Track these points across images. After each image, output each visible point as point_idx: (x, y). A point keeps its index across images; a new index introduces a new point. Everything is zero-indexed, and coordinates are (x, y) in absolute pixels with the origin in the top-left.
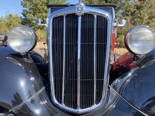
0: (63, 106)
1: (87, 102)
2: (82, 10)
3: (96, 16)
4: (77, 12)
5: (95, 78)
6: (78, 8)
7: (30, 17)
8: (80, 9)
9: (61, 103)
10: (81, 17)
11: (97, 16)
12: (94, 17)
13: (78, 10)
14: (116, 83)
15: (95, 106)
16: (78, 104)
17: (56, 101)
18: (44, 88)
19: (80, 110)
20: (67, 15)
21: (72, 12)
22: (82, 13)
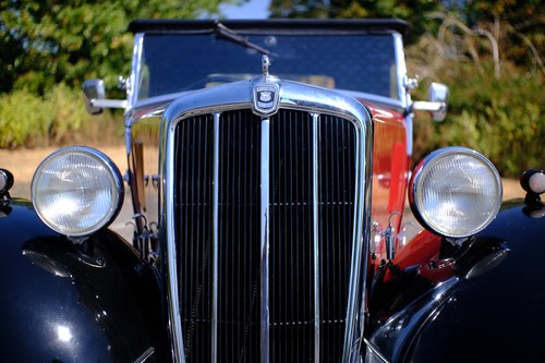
2: (272, 100)
3: (316, 116)
4: (258, 107)
5: (317, 316)
6: (259, 95)
7: (18, 27)
8: (265, 96)
10: (268, 121)
11: (322, 116)
12: (311, 118)
13: (259, 100)
14: (388, 333)
20: (224, 115)
21: (239, 103)
22: (274, 108)
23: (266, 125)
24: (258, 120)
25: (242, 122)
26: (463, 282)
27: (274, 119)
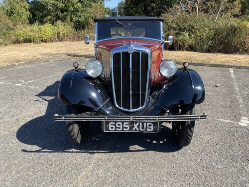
0: (122, 108)
1: (136, 105)
4: (129, 52)
5: (140, 91)
8: (131, 49)
9: (120, 107)
11: (142, 53)
12: (140, 53)
13: (129, 50)
15: (140, 108)
16: (131, 107)
17: (117, 106)
18: (109, 99)
19: (132, 110)
20: (123, 53)
21: (126, 51)
23: (131, 55)
24: (129, 54)
26: (169, 85)
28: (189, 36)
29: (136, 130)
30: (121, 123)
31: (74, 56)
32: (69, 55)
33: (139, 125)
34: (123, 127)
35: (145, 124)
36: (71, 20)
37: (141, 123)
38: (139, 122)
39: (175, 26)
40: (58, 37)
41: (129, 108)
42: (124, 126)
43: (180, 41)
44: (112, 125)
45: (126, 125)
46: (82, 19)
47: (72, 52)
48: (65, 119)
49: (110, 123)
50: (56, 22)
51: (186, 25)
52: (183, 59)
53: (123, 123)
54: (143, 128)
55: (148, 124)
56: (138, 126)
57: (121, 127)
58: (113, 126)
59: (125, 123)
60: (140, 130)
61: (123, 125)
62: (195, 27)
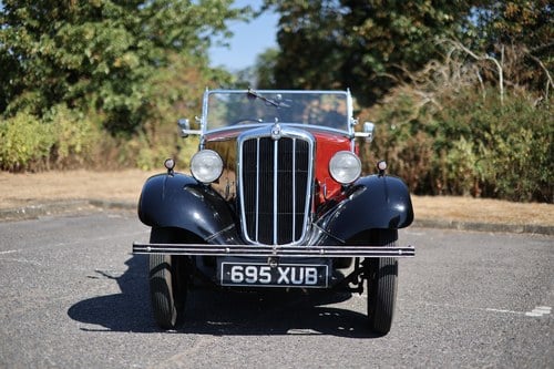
0: (258, 243)
2: (279, 134)
3: (294, 140)
4: (273, 136)
5: (294, 211)
8: (276, 132)
9: (254, 240)
10: (277, 141)
11: (296, 140)
13: (274, 134)
15: (294, 244)
16: (275, 241)
17: (248, 239)
20: (261, 139)
21: (267, 134)
22: (279, 136)
23: (276, 143)
24: (273, 141)
25: (268, 141)
27: (279, 141)
28: (476, 151)
29: (283, 282)
30: (255, 269)
31: (113, 205)
32: (98, 203)
33: (290, 272)
34: (259, 277)
35: (302, 270)
36: (99, 103)
37: (293, 269)
38: (291, 267)
39: (432, 122)
40: (54, 157)
41: (272, 244)
42: (262, 274)
43: (449, 167)
44: (237, 271)
45: (265, 271)
46: (133, 102)
47: (106, 197)
48: (152, 251)
49: (234, 269)
50: (49, 108)
51: (464, 121)
52: (453, 214)
53: (259, 267)
54: (297, 278)
55: (308, 270)
56: (289, 275)
57: (255, 275)
58: (238, 274)
59: (263, 269)
60: (291, 283)
61: (258, 272)
62: (493, 127)
